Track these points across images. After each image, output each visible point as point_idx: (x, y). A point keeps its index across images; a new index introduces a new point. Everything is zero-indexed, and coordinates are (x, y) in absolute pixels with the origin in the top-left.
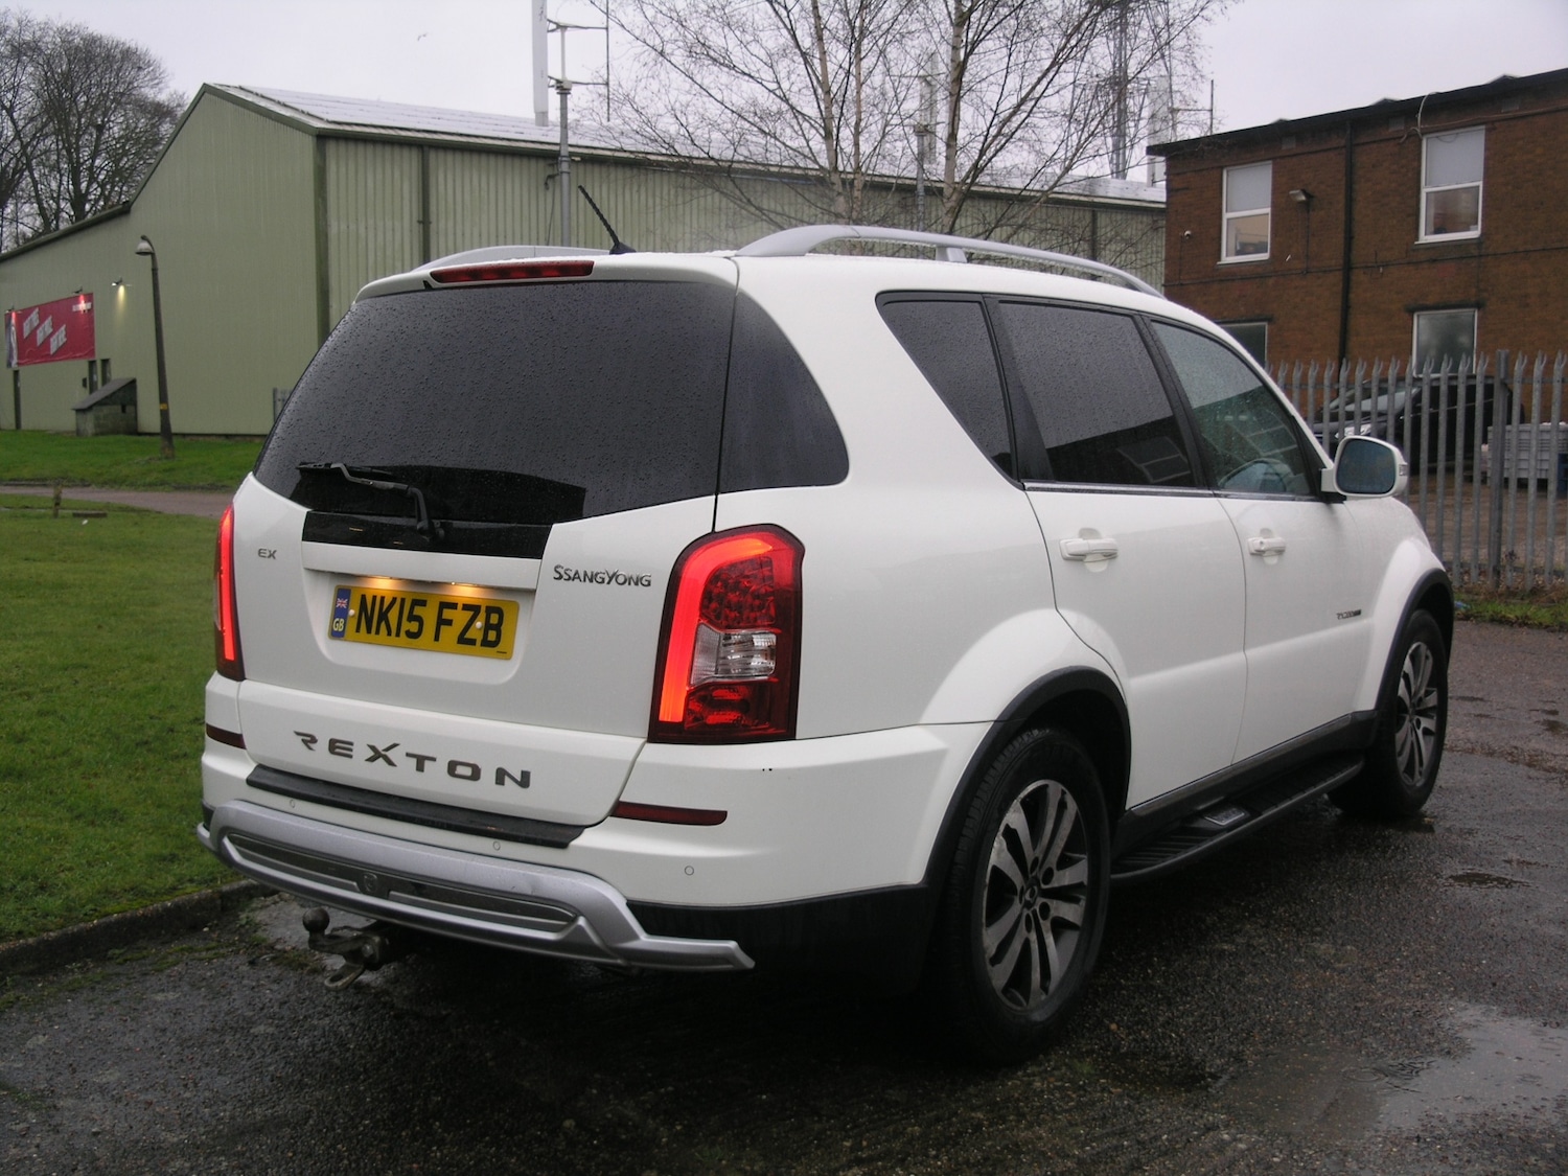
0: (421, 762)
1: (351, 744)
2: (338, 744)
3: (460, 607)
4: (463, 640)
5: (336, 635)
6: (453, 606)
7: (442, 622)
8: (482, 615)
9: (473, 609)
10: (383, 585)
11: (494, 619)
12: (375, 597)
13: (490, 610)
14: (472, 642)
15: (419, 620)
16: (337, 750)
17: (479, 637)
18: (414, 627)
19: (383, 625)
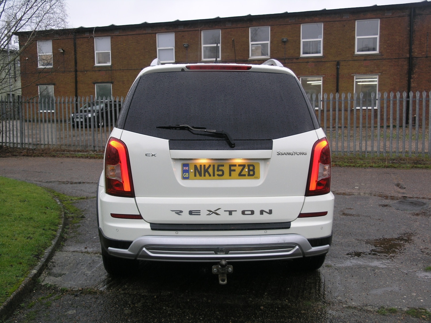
0: (230, 213)
1: (200, 211)
2: (193, 212)
3: (237, 165)
4: (240, 175)
5: (184, 178)
6: (235, 165)
7: (231, 171)
8: (247, 167)
9: (243, 166)
10: (203, 161)
11: (251, 168)
12: (201, 166)
13: (249, 166)
14: (245, 175)
15: (223, 171)
16: (193, 214)
17: (247, 174)
18: (220, 173)
19: (207, 174)
